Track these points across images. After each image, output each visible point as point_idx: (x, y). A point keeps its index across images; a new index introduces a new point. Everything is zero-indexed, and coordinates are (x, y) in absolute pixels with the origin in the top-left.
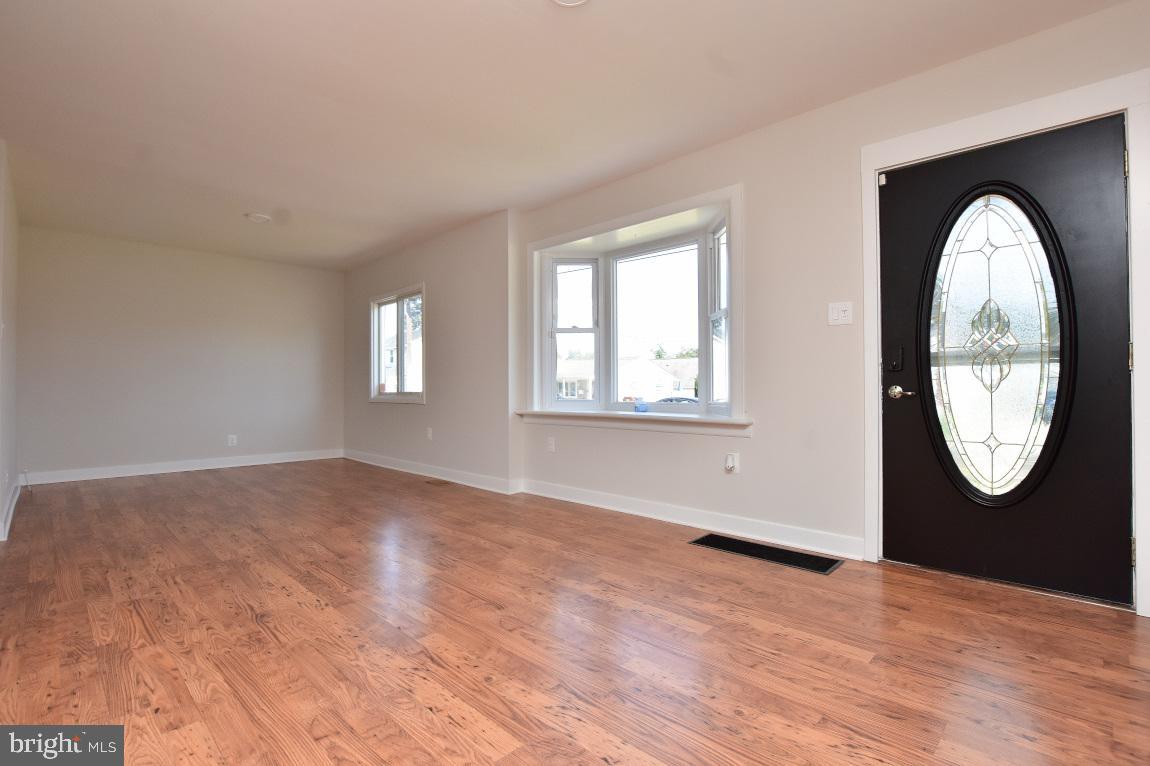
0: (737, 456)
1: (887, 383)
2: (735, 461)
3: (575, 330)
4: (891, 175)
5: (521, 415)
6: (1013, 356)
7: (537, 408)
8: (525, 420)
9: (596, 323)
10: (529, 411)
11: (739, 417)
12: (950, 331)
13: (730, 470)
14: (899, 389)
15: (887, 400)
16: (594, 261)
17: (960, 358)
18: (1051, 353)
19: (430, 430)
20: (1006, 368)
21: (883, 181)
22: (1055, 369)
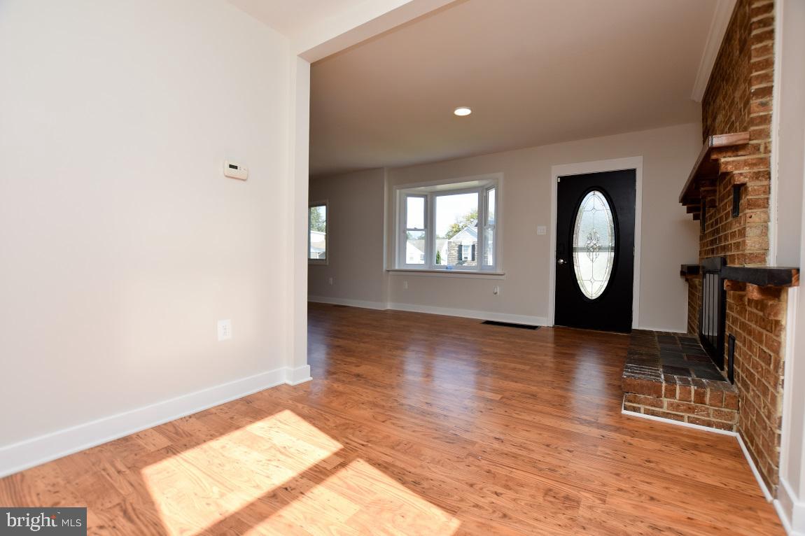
0: (498, 289)
1: (558, 258)
2: (498, 290)
3: (415, 229)
4: (562, 178)
5: (388, 271)
6: (600, 249)
7: (397, 268)
8: (390, 273)
9: (426, 226)
10: (393, 268)
11: (499, 272)
12: (580, 240)
13: (496, 293)
14: (562, 261)
15: (558, 265)
16: (425, 196)
17: (582, 250)
18: (612, 248)
19: (331, 279)
20: (597, 253)
21: (559, 181)
22: (613, 254)
